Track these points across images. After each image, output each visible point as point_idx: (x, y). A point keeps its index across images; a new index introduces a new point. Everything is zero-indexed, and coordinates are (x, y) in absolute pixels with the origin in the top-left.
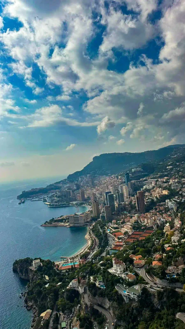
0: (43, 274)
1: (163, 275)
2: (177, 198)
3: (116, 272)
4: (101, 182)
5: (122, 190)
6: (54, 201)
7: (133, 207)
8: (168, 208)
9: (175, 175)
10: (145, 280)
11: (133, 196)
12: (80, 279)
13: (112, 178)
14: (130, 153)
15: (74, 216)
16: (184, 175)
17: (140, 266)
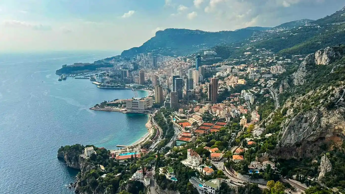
0: (97, 164)
1: (245, 171)
2: (255, 90)
3: (191, 164)
4: (164, 63)
5: (191, 75)
6: (106, 81)
7: (203, 96)
8: (243, 99)
9: (254, 63)
10: (224, 175)
11: (204, 83)
12: (145, 170)
13: (178, 59)
14: (202, 32)
15: (133, 101)
16: (264, 64)
17: (218, 160)
